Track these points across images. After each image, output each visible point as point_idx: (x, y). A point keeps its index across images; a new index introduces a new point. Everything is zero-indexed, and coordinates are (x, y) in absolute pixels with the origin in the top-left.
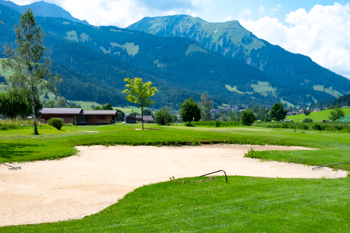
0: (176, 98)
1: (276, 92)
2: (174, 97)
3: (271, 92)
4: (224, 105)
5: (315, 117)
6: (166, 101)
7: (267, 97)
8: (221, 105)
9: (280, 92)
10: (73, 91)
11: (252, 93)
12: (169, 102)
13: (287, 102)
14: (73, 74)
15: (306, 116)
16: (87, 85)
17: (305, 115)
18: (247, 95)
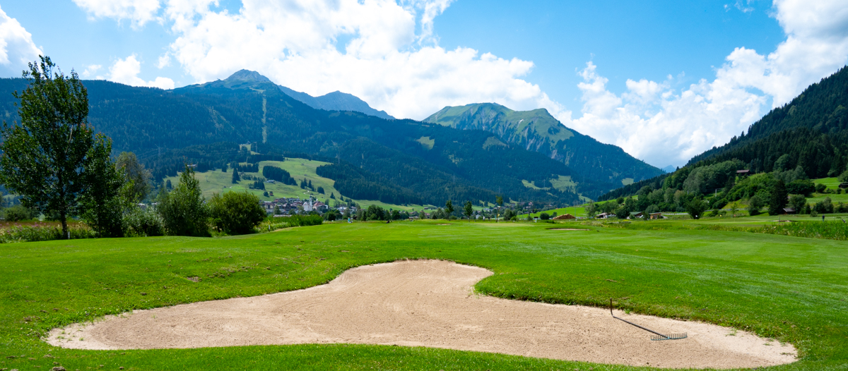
0: (462, 195)
1: (576, 187)
2: (460, 194)
3: (571, 187)
4: (512, 201)
6: (452, 199)
7: (564, 193)
8: (508, 202)
9: (580, 187)
10: (358, 190)
11: (548, 189)
12: (455, 199)
13: (586, 198)
14: (361, 173)
16: (372, 184)
18: (543, 190)
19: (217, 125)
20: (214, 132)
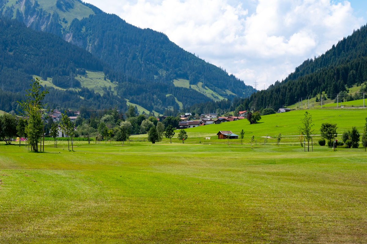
1: (118, 89)
3: (110, 88)
5: (281, 127)
7: (104, 97)
9: (124, 89)
11: (78, 90)
13: (138, 106)
15: (253, 125)
17: (250, 123)
18: (71, 92)
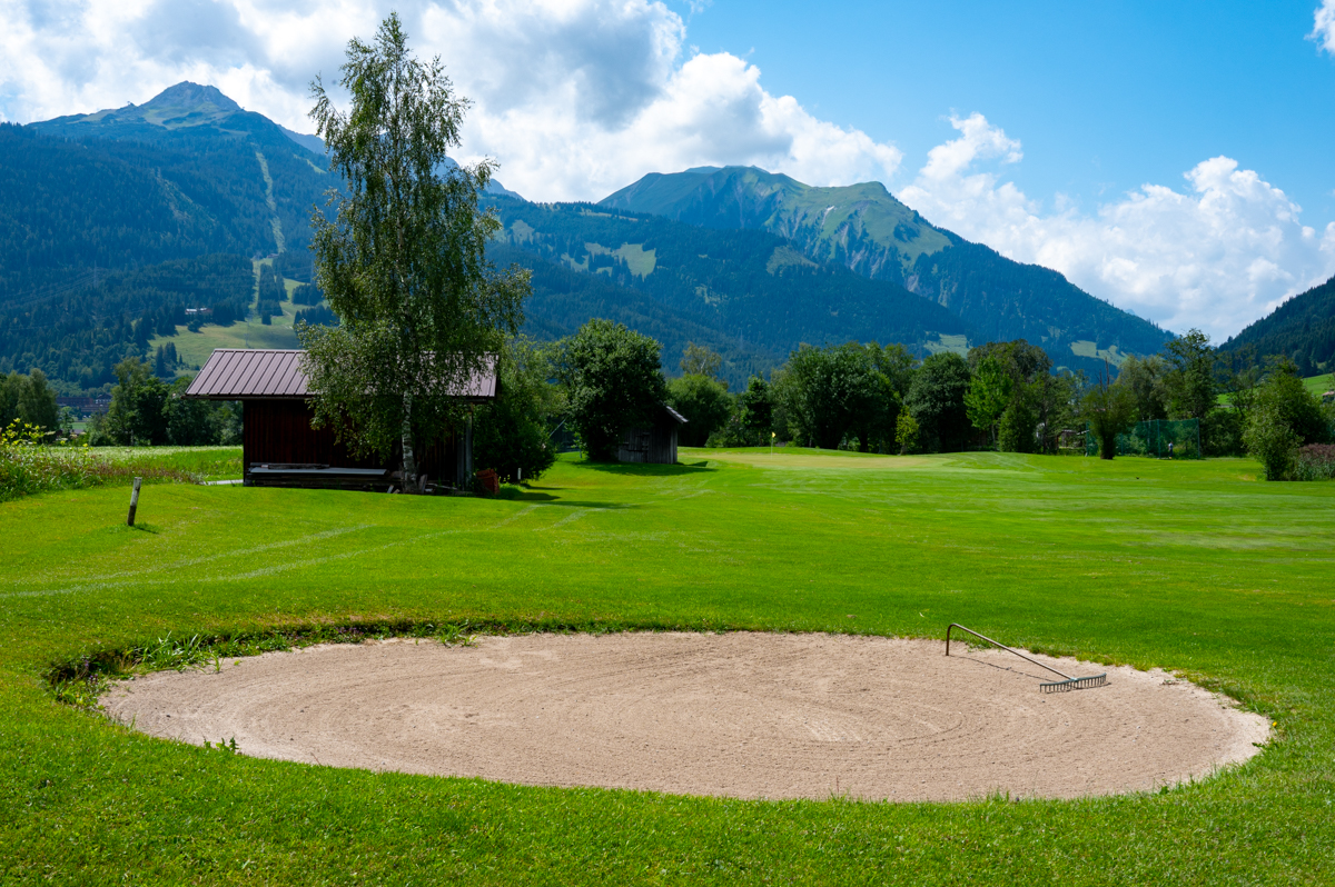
19: (177, 214)
20: (174, 232)
